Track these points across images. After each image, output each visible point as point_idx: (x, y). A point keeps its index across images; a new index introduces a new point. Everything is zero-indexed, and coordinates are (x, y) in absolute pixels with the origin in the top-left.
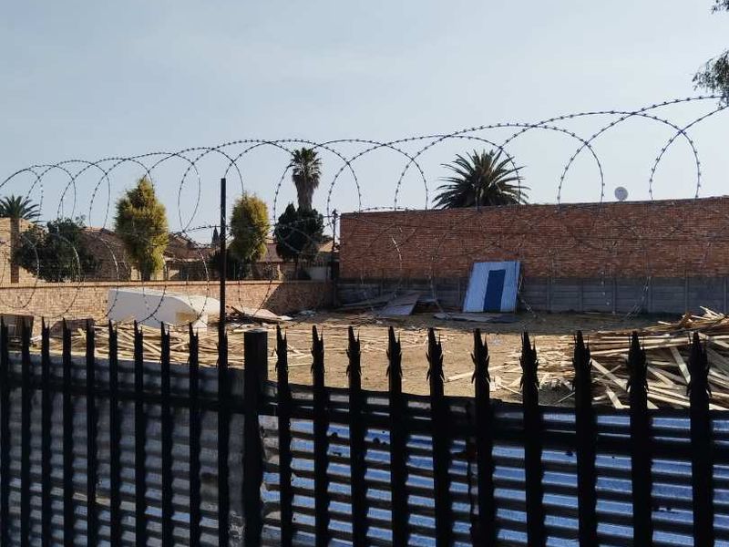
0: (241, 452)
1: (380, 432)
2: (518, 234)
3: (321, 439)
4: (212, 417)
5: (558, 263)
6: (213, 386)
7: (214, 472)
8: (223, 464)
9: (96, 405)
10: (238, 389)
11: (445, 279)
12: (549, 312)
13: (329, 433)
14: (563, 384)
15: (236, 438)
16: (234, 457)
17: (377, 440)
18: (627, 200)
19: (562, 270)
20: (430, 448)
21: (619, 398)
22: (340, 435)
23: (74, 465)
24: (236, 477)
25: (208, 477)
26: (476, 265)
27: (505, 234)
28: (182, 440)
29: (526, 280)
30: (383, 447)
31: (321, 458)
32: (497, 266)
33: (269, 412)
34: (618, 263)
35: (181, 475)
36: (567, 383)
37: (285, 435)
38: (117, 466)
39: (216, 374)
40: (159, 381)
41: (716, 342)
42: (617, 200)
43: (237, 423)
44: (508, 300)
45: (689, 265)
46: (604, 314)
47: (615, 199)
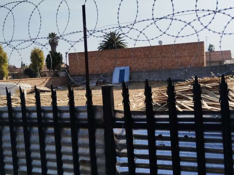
0: (104, 148)
1: (188, 132)
2: (128, 57)
3: (151, 138)
4: (84, 131)
5: (142, 66)
6: (84, 115)
7: (88, 159)
8: (93, 155)
9: (15, 130)
10: (99, 116)
11: (106, 74)
12: (140, 82)
13: (157, 135)
14: (156, 104)
15: (100, 141)
16: (99, 151)
17: (186, 137)
18: (162, 44)
19: (143, 68)
20: (221, 138)
21: (179, 107)
22: (163, 135)
23: (4, 161)
24: (101, 161)
25: (84, 162)
26: (115, 68)
27: (124, 57)
28: (67, 144)
29: (131, 72)
30: (191, 140)
31: (152, 148)
32: (122, 68)
33: (119, 126)
34: (160, 65)
35: (68, 162)
36: (157, 104)
37: (129, 137)
38: (29, 159)
39: (86, 109)
40: (51, 115)
41: (207, 86)
42: (159, 45)
43: (100, 133)
44: (126, 79)
45: (182, 64)
46: (157, 81)
47: (158, 45)
